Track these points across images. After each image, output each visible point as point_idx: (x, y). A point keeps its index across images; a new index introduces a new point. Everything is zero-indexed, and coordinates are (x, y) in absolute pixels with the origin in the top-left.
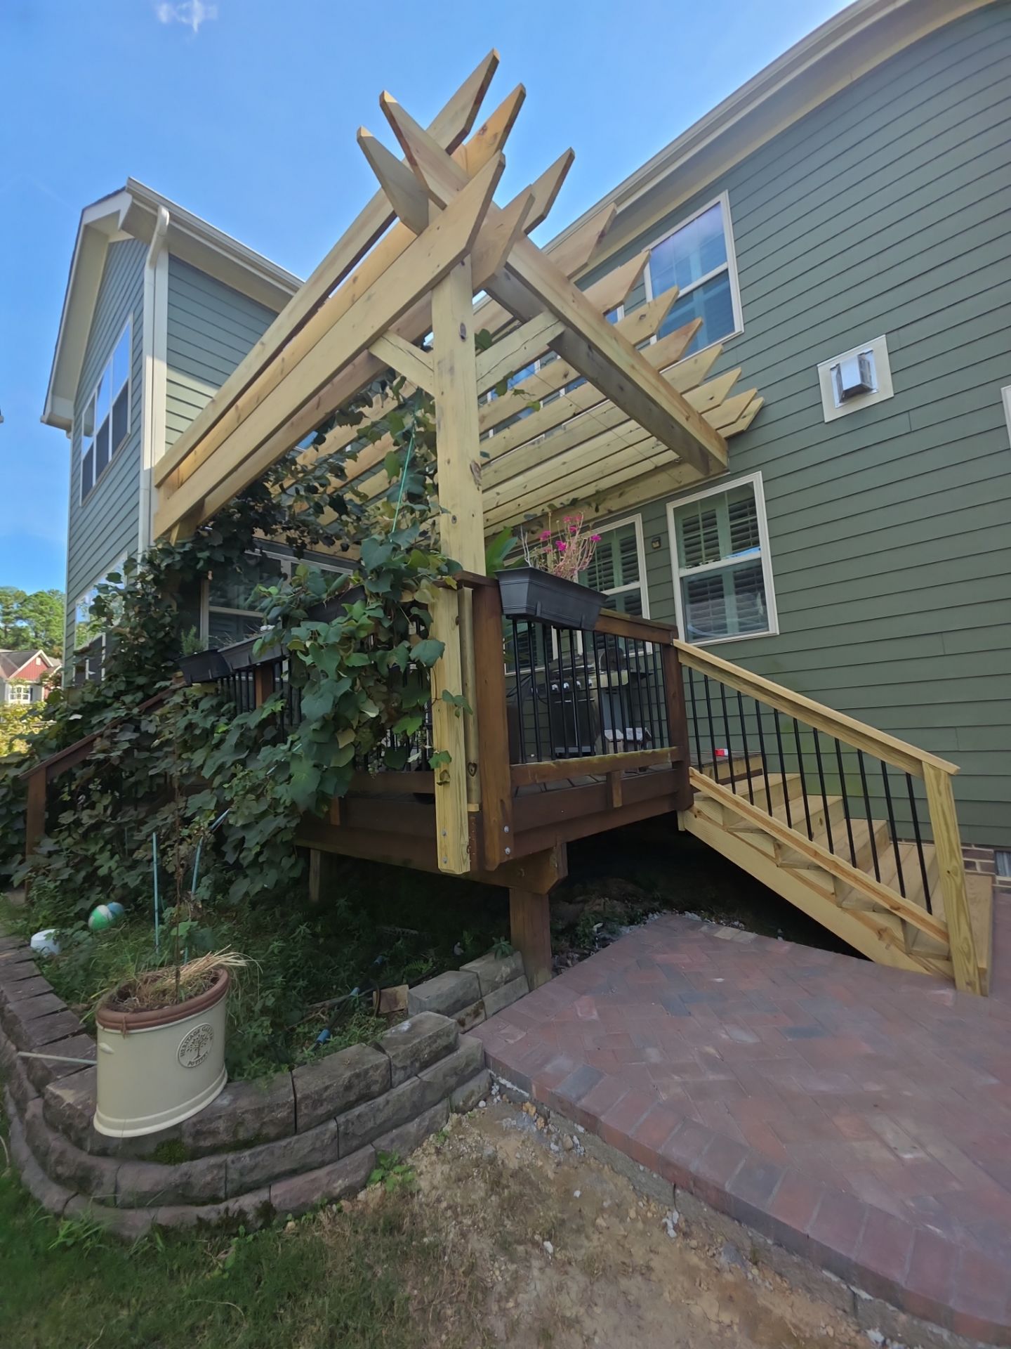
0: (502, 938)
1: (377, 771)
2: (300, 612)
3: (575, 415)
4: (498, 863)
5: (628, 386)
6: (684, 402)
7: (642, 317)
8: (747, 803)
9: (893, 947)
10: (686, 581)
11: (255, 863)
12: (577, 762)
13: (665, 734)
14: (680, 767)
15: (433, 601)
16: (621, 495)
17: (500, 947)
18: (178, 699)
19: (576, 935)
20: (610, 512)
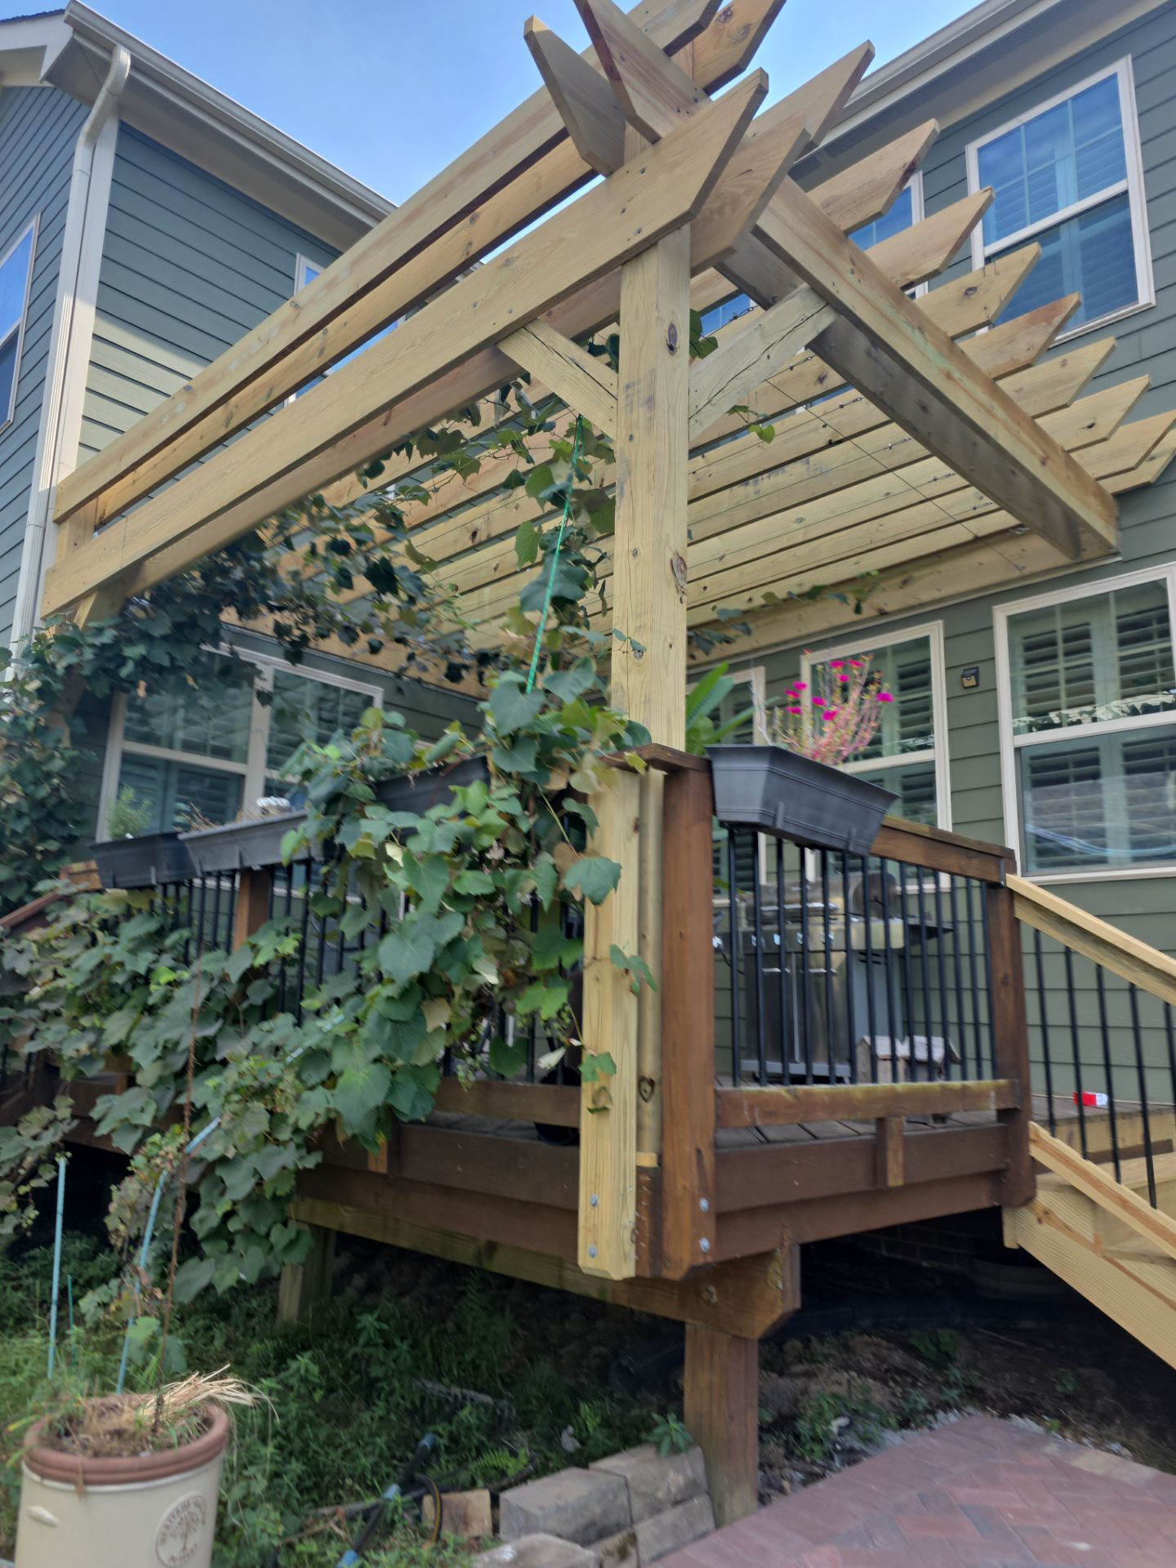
0: (672, 1417)
1: (472, 1077)
2: (361, 790)
3: (831, 444)
4: (686, 1266)
5: (936, 406)
6: (1039, 434)
7: (970, 291)
10: (1026, 754)
11: (220, 1232)
12: (827, 1093)
13: (986, 1053)
14: (1011, 1117)
15: (598, 789)
16: (905, 582)
17: (668, 1433)
18: (76, 915)
19: (797, 1437)
20: (883, 613)
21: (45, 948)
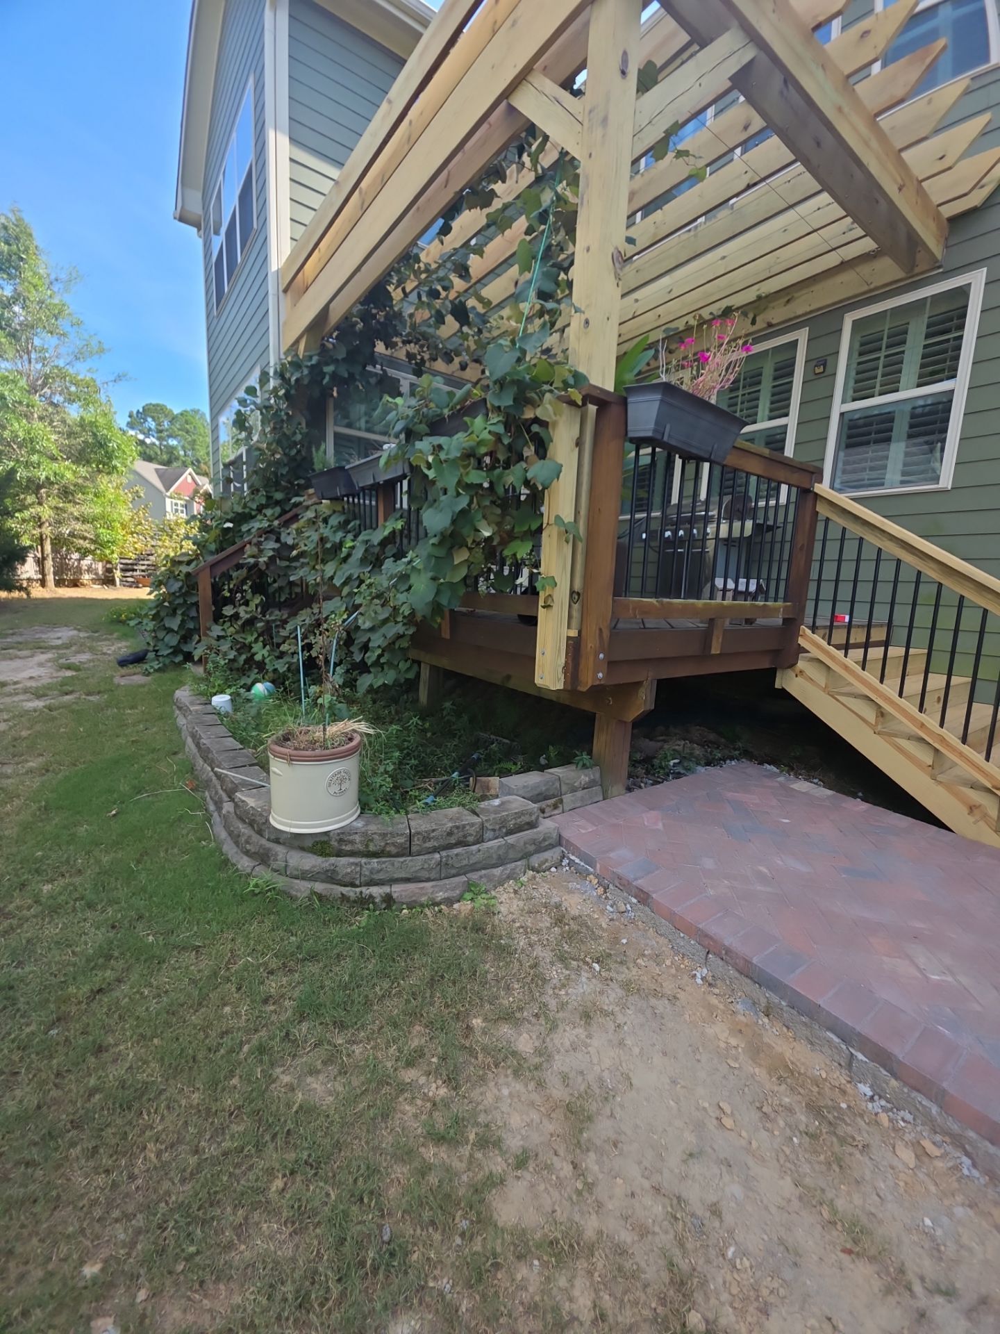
0: (584, 753)
8: (858, 669)
9: (982, 824)
10: (847, 417)
14: (791, 625)
15: (554, 418)
17: (582, 760)
18: (310, 514)
19: (652, 766)
20: (770, 325)
21: (299, 532)
